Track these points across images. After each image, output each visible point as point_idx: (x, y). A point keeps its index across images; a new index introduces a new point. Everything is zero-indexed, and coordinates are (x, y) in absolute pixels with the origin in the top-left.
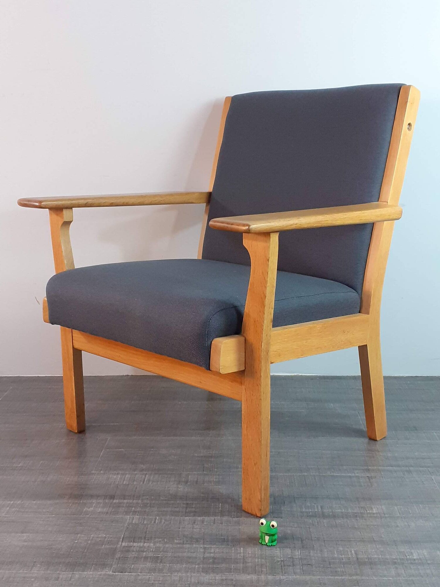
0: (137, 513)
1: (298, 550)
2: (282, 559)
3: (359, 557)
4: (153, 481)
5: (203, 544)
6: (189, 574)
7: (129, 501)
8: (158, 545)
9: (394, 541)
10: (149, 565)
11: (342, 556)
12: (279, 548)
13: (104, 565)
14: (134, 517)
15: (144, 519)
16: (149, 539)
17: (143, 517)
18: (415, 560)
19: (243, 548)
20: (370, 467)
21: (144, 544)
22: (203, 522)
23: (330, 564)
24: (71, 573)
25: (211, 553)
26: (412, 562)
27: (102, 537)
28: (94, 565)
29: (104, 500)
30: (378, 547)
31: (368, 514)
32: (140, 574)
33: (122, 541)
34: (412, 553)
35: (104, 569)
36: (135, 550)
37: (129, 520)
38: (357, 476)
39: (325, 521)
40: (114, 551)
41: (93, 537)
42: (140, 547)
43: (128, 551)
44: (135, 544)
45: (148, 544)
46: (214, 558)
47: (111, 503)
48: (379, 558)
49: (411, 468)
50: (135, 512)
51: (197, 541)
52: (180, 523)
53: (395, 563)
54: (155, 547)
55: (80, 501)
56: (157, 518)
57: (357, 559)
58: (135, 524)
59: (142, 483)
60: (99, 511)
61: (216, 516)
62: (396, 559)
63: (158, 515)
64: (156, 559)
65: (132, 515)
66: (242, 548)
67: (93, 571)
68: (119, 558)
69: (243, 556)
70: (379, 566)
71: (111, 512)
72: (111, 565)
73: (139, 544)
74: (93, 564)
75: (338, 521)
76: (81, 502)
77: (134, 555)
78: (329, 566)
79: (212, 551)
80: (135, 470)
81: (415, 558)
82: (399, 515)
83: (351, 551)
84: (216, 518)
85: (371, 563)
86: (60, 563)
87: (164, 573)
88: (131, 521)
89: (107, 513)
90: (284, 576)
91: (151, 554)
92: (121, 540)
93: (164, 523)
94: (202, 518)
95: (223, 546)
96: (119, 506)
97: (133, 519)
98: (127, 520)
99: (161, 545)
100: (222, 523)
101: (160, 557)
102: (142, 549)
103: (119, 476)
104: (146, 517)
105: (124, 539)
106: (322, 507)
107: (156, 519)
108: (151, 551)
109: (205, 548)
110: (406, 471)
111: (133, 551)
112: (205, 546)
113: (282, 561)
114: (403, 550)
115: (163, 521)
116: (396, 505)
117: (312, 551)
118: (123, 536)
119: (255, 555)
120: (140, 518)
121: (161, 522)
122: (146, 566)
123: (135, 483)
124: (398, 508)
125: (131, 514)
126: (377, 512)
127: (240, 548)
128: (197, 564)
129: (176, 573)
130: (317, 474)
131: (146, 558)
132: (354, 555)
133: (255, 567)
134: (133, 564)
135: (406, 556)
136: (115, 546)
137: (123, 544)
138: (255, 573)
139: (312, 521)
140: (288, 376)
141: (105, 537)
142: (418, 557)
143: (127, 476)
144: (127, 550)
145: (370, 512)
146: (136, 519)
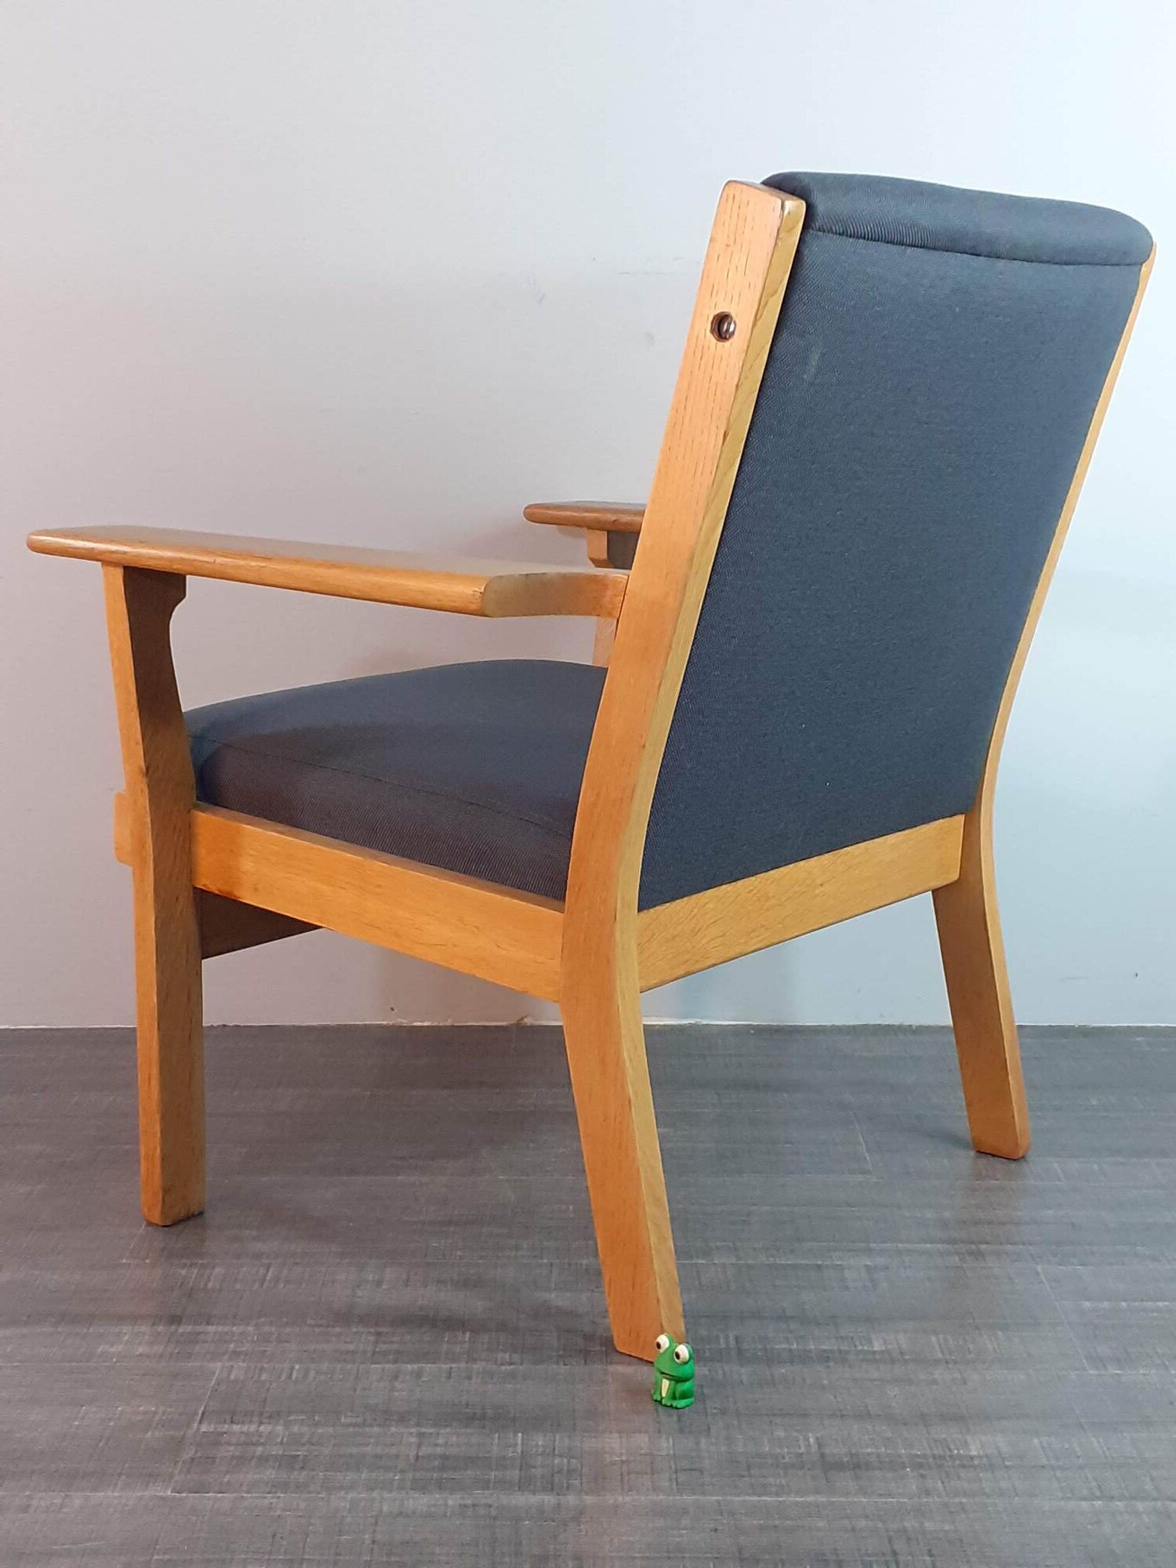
0: (242, 1357)
1: (668, 1439)
2: (624, 1458)
3: (827, 1451)
4: (287, 1282)
5: (418, 1425)
6: (375, 1494)
7: (220, 1329)
8: (296, 1429)
9: (922, 1415)
10: (270, 1474)
11: (781, 1447)
12: (620, 1432)
13: (152, 1477)
14: (232, 1366)
15: (262, 1369)
16: (274, 1417)
17: (259, 1365)
18: (972, 1458)
19: (523, 1435)
20: (874, 1245)
21: (259, 1426)
22: (418, 1375)
23: (749, 1468)
24: (63, 1494)
25: (436, 1445)
26: (965, 1462)
27: (145, 1413)
28: (123, 1477)
29: (155, 1327)
30: (877, 1428)
31: (858, 1353)
32: (245, 1495)
33: (200, 1422)
34: (966, 1442)
35: (151, 1484)
36: (234, 1440)
37: (222, 1371)
38: (838, 1265)
39: (743, 1370)
40: (179, 1444)
41: (122, 1412)
42: (247, 1434)
43: (217, 1444)
44: (236, 1428)
45: (270, 1428)
46: (445, 1457)
47: (172, 1334)
48: (878, 1456)
49: (983, 1247)
50: (236, 1354)
51: (402, 1419)
52: (356, 1377)
53: (921, 1466)
54: (289, 1435)
55: (88, 1329)
56: (297, 1367)
57: (823, 1455)
58: (236, 1381)
59: (256, 1286)
60: (138, 1353)
61: (453, 1361)
62: (925, 1456)
63: (299, 1361)
64: (289, 1462)
65: (230, 1359)
66: (520, 1434)
67: (122, 1489)
68: (193, 1459)
69: (522, 1452)
70: (877, 1473)
71: (171, 1354)
72: (171, 1476)
73: (245, 1428)
74: (120, 1475)
75: (782, 1370)
76: (91, 1330)
77: (231, 1453)
78: (746, 1473)
79: (440, 1441)
80: (238, 1256)
81: (974, 1453)
82: (940, 1355)
83: (807, 1439)
84: (453, 1365)
85: (857, 1465)
86: (33, 1472)
87: (310, 1492)
88: (225, 1375)
89: (161, 1356)
90: (627, 1495)
91: (277, 1451)
92: (198, 1418)
93: (315, 1378)
94: (416, 1366)
95: (469, 1431)
96: (194, 1339)
97: (231, 1371)
98: (214, 1373)
99: (305, 1429)
100: (469, 1378)
101: (301, 1457)
102: (254, 1439)
103: (196, 1271)
104: (265, 1366)
105: (205, 1417)
106: (737, 1339)
107: (292, 1369)
108: (276, 1444)
109: (420, 1435)
110: (971, 1253)
111: (229, 1444)
112: (423, 1430)
113: (622, 1462)
114: (944, 1436)
115: (312, 1374)
116: (935, 1333)
117: (703, 1441)
118: (202, 1408)
119: (554, 1449)
120: (249, 1368)
121: (306, 1375)
122: (263, 1476)
123: (238, 1286)
124: (938, 1340)
125: (226, 1357)
126: (883, 1348)
127: (515, 1433)
128: (398, 1470)
129: (343, 1492)
130: (733, 1260)
131: (263, 1460)
132: (814, 1448)
133: (553, 1475)
134: (227, 1472)
135: (950, 1450)
136: (182, 1433)
137: (204, 1428)
138: (552, 1489)
139: (709, 1370)
140: (672, 1026)
141: (155, 1413)
142: (981, 1453)
143: (217, 1270)
144: (216, 1440)
145: (866, 1348)
146: (239, 1370)
